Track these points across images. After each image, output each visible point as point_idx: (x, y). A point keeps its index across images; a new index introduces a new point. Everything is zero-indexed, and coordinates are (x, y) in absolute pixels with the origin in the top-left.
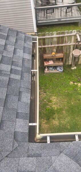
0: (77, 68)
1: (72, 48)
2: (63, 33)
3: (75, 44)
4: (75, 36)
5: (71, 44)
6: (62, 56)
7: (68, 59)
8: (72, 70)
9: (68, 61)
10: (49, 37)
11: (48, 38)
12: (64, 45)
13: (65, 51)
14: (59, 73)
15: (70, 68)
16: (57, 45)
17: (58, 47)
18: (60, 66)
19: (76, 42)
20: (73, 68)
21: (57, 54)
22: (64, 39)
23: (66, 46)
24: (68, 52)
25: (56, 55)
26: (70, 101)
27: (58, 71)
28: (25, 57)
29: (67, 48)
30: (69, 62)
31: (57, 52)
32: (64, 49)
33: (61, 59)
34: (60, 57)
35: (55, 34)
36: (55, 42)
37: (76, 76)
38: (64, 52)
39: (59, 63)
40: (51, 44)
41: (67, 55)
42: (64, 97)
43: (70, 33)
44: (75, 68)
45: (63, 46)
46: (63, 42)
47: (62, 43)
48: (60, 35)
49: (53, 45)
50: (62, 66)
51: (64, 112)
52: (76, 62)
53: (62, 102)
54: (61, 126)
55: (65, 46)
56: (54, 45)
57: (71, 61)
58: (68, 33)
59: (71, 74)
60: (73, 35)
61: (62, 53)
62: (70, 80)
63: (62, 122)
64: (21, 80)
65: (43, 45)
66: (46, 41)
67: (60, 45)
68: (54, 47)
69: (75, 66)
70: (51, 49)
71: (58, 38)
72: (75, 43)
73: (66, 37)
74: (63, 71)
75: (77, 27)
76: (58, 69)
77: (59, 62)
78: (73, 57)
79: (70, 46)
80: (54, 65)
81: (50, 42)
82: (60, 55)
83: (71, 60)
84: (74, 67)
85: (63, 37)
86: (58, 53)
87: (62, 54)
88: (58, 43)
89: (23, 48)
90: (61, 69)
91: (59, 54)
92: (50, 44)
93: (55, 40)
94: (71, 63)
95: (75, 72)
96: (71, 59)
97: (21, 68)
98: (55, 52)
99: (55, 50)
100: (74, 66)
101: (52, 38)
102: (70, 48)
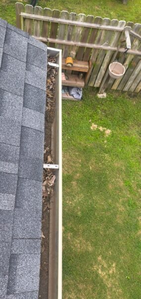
0: (107, 97)
1: (108, 57)
2: (99, 21)
3: (116, 49)
4: (122, 33)
5: (109, 48)
6: (86, 68)
7: (95, 76)
8: (98, 99)
9: (94, 80)
10: (68, 21)
11: (65, 25)
12: (94, 46)
13: (94, 60)
14: (73, 101)
15: (96, 95)
16: (80, 44)
17: (81, 48)
18: (78, 88)
19: (119, 46)
20: (101, 95)
21: (77, 63)
22: (97, 34)
23: (98, 49)
24: (99, 63)
25: (75, 65)
26: (88, 163)
27: (72, 97)
28: (27, 124)
29: (98, 54)
30: (96, 82)
31: (77, 58)
32: (92, 55)
33: (82, 75)
34: (81, 70)
35: (81, 19)
36: (77, 36)
37: (105, 112)
38: (92, 60)
39: (76, 80)
40: (69, 39)
41: (95, 69)
42: (77, 154)
43: (113, 25)
44: (105, 95)
45: (91, 49)
46: (95, 39)
47: (92, 42)
48: (91, 22)
49: (72, 43)
50: (81, 89)
51: (74, 183)
52: (110, 84)
53: (73, 164)
54: (66, 209)
55: (96, 49)
56: (73, 41)
57: (100, 82)
58: (109, 23)
59: (94, 108)
60: (117, 31)
61: (87, 63)
62: (92, 119)
63: (67, 202)
64: (17, 209)
65: (50, 38)
66: (60, 29)
67: (87, 45)
68: (73, 46)
69: (106, 91)
70: (65, 48)
71: (87, 29)
72: (117, 46)
73: (103, 32)
74: (82, 98)
75: (120, 5)
76: (73, 92)
77: (77, 78)
78: (107, 75)
79: (105, 51)
80: (66, 83)
81: (67, 34)
82: (83, 66)
83: (101, 80)
84: (102, 93)
85: (97, 30)
86: (79, 60)
87: (86, 65)
88: (83, 40)
89: (23, 88)
90: (78, 93)
91: (81, 62)
92: (66, 37)
93: (80, 31)
94: (99, 84)
95: (103, 105)
96: (102, 77)
97: (17, 164)
98: (74, 56)
99: (74, 53)
100: (104, 91)
101: (73, 26)
102: (106, 55)
